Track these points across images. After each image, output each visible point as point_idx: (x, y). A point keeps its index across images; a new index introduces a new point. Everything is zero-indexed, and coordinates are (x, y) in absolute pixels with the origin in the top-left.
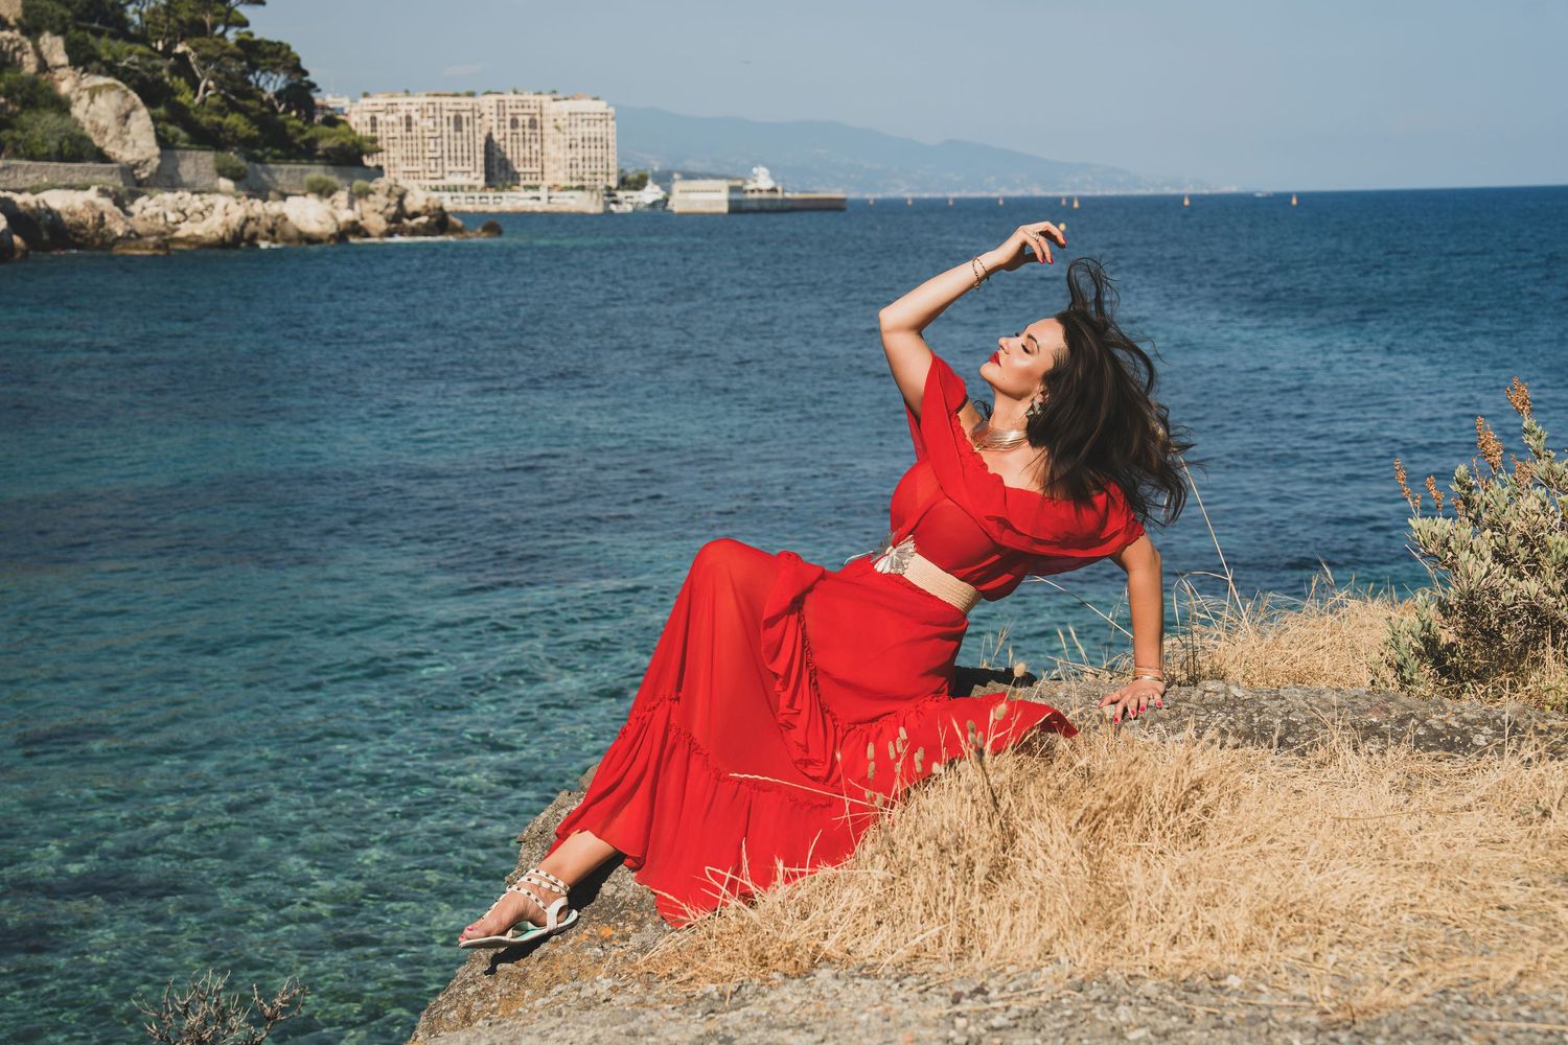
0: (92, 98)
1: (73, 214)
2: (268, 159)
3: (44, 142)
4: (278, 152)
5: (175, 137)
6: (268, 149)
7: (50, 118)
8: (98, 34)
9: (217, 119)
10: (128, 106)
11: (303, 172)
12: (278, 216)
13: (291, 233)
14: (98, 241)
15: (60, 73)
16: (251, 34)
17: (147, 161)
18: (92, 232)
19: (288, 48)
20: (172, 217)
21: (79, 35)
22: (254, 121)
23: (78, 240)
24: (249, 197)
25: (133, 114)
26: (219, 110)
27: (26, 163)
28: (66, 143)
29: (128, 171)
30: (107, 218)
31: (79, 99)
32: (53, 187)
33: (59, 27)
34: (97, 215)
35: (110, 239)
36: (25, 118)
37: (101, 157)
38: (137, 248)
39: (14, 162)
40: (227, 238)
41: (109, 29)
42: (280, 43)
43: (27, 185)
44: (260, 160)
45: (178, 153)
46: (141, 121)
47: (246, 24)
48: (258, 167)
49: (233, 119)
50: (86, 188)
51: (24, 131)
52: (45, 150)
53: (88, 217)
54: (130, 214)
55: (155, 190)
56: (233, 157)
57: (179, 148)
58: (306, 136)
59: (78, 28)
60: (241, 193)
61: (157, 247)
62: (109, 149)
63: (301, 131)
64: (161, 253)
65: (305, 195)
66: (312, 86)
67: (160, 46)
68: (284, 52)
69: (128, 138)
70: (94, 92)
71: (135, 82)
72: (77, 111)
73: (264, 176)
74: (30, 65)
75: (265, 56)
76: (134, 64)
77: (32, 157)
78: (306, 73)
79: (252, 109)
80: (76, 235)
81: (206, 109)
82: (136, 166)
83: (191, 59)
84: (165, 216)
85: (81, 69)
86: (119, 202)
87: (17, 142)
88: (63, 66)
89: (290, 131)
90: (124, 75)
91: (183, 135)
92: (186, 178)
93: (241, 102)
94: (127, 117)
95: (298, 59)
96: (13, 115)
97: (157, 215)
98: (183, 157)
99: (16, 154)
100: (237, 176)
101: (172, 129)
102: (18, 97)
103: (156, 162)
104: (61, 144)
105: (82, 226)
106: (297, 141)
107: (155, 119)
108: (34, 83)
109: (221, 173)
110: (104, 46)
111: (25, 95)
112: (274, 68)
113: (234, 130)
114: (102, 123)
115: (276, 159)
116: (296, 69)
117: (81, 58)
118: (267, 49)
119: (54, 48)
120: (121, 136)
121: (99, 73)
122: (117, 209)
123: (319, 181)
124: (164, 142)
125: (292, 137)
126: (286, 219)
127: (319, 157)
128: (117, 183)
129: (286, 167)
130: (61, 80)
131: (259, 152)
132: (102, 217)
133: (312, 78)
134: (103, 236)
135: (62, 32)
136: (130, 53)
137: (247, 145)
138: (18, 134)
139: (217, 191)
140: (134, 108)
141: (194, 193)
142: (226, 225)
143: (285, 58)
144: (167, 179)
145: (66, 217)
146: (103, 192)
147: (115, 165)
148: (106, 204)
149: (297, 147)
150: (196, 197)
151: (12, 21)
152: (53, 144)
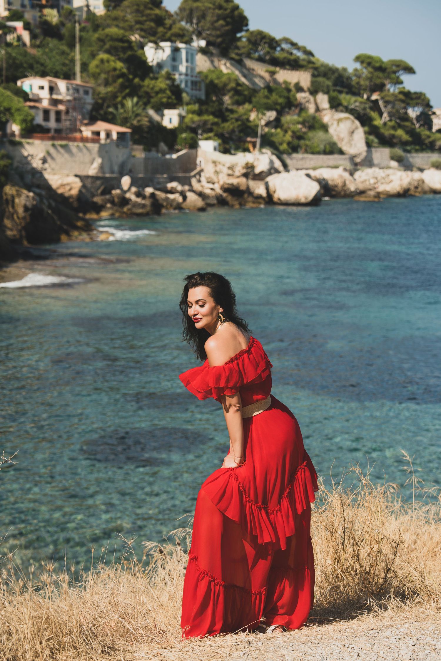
0: (338, 123)
1: (333, 180)
2: (413, 151)
3: (318, 146)
4: (417, 147)
5: (373, 141)
6: (413, 146)
7: (320, 134)
8: (340, 92)
9: (392, 132)
10: (354, 127)
11: (429, 157)
12: (419, 180)
13: (426, 188)
14: (342, 193)
15: (324, 112)
16: (404, 88)
17: (360, 154)
18: (341, 189)
19: (424, 95)
20: (372, 181)
21: (335, 94)
22: (407, 132)
23: (334, 193)
24: (405, 170)
25: (356, 132)
26: (394, 128)
27: (310, 156)
28: (328, 146)
29: (352, 158)
30: (347, 182)
31: (332, 124)
32: (322, 167)
33: (326, 90)
34: (343, 180)
35: (348, 192)
36: (310, 134)
37: (341, 152)
38: (366, 197)
39: (306, 156)
40: (401, 192)
41: (345, 90)
42: (421, 94)
43: (311, 166)
44: (409, 152)
45: (373, 150)
46: (360, 133)
47: (402, 83)
48: (409, 155)
49: (400, 132)
50: (336, 167)
51: (309, 140)
52: (318, 149)
53: (339, 182)
54: (355, 180)
55: (363, 168)
56: (398, 151)
57: (375, 147)
58: (431, 139)
59: (334, 91)
60: (402, 168)
61: (375, 197)
62: (345, 148)
63: (429, 137)
64: (376, 200)
65: (429, 169)
66: (434, 113)
67: (365, 96)
68: (423, 97)
69: (353, 143)
70: (339, 121)
71: (356, 115)
72: (331, 130)
73: (411, 160)
74: (312, 109)
75: (412, 99)
76: (356, 106)
77: (313, 153)
78: (431, 107)
79: (407, 127)
80: (334, 190)
81: (387, 127)
82: (355, 156)
83: (381, 103)
84: (369, 181)
85: (334, 110)
86: (352, 174)
87: (307, 146)
88: (326, 109)
89: (423, 137)
90: (352, 112)
91: (376, 140)
92: (376, 161)
93: (402, 123)
94: (353, 132)
95: (429, 101)
96: (305, 133)
97: (365, 181)
98: (376, 151)
99: (306, 152)
100: (399, 160)
101: (372, 137)
102: (307, 124)
103: (364, 154)
104: (325, 147)
105: (336, 186)
106: (427, 141)
107: (366, 133)
108: (314, 118)
109: (392, 158)
110: (345, 98)
111: (310, 124)
112: (417, 104)
113: (400, 138)
114: (342, 135)
115: (417, 151)
116: (428, 106)
117: (335, 105)
118: (414, 96)
119: (323, 100)
120: (350, 142)
121: (342, 111)
122: (351, 178)
123: (437, 162)
124: (369, 145)
125: (425, 140)
126: (423, 182)
127: (436, 150)
128: (349, 166)
129: (421, 155)
130: (325, 115)
131: (408, 148)
132: (345, 182)
133: (434, 110)
134: (345, 191)
135: (327, 92)
136: (355, 101)
137: (403, 144)
138: (307, 142)
139: (389, 167)
140: (357, 128)
141: (380, 168)
142: (401, 186)
143: (423, 100)
144: (368, 162)
145: (330, 182)
146: (345, 170)
147: (346, 156)
148: (346, 175)
149: (426, 144)
150: (381, 171)
151: (305, 88)
152: (322, 147)
